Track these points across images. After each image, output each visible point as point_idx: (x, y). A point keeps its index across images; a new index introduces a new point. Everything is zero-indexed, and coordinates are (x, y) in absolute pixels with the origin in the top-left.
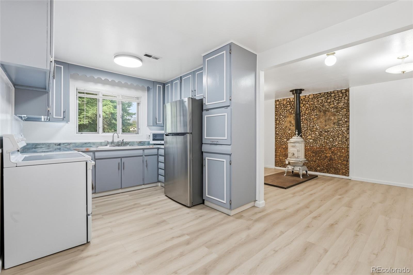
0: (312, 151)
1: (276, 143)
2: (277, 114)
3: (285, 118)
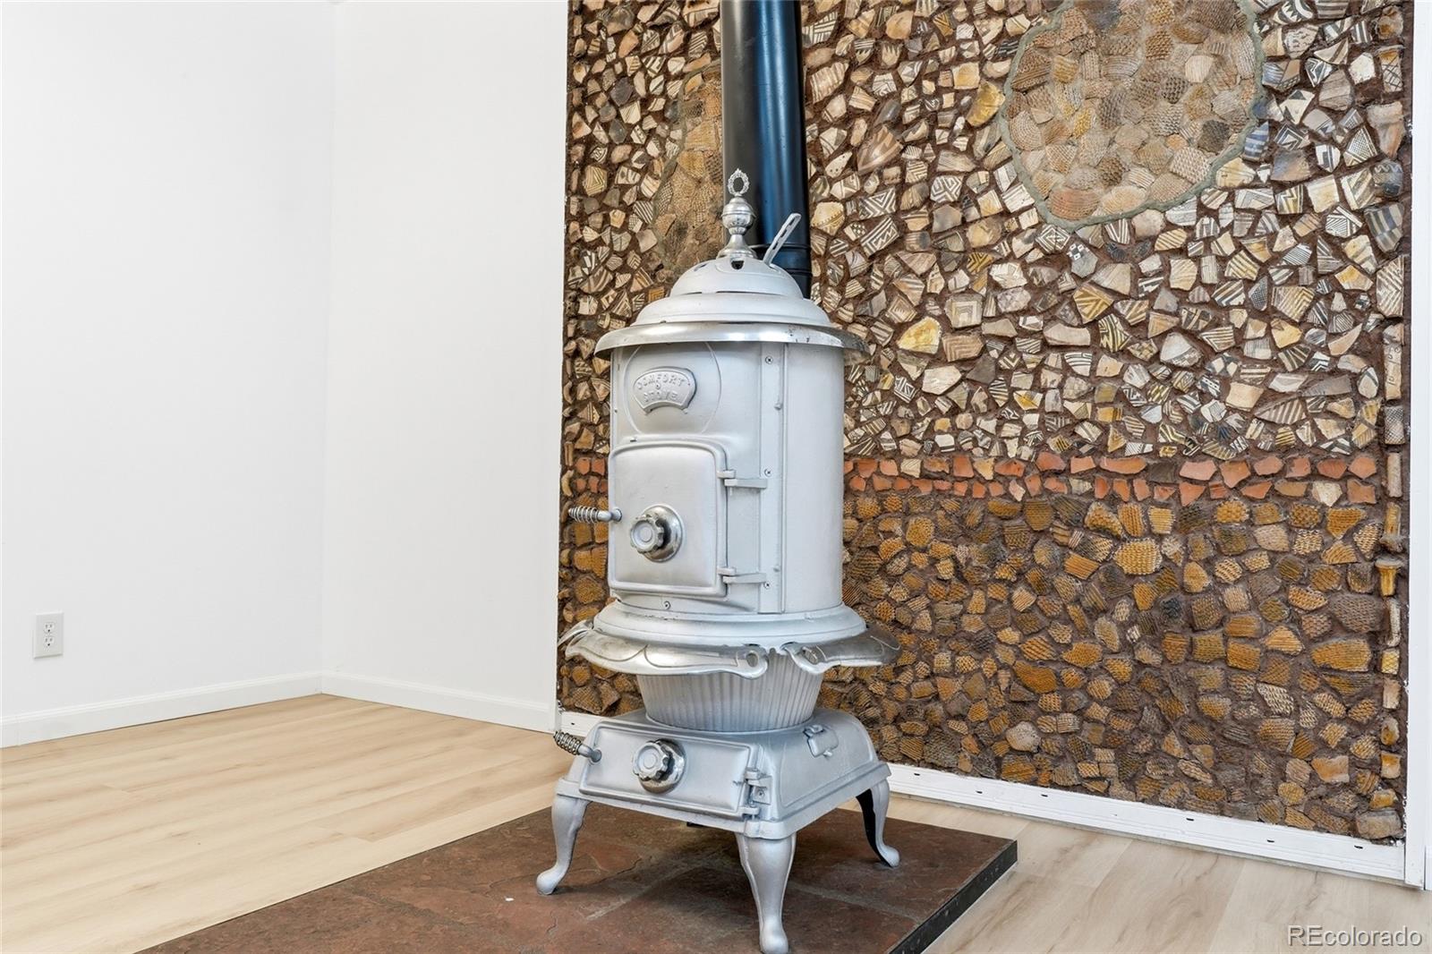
0: (950, 505)
1: (575, 427)
2: (593, 86)
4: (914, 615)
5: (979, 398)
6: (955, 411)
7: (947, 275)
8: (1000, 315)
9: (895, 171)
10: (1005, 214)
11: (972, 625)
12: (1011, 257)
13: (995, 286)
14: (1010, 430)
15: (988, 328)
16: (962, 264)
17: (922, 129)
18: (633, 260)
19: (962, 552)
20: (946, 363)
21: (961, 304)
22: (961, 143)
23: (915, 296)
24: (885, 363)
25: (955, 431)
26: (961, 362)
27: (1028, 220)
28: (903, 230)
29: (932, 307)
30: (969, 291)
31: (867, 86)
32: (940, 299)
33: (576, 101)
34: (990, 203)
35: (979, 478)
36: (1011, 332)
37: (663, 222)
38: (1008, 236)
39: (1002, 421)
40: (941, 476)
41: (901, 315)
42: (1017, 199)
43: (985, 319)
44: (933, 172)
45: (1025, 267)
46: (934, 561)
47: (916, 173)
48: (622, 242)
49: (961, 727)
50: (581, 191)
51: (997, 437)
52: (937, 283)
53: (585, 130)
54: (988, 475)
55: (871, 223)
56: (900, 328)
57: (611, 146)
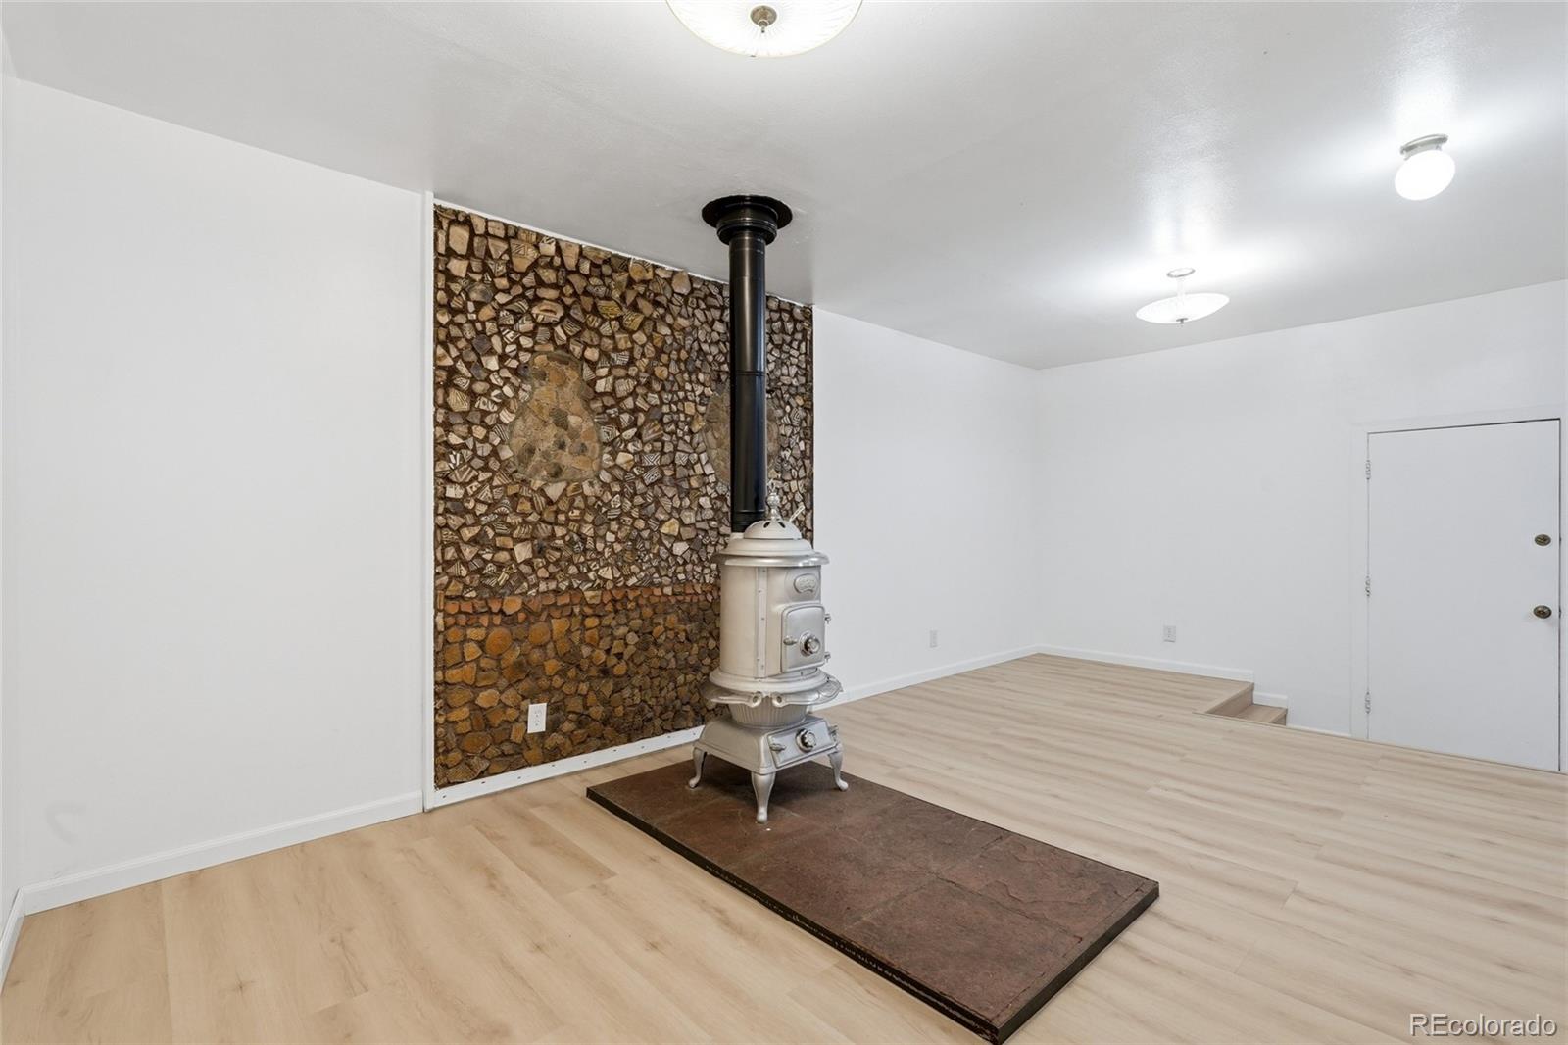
0: (684, 607)
1: (445, 579)
2: (454, 332)
3: (524, 378)
4: (668, 661)
5: (695, 557)
6: (685, 563)
7: (681, 499)
8: (703, 520)
9: (658, 445)
10: (704, 475)
11: (692, 660)
12: (706, 495)
13: (700, 506)
14: (706, 571)
15: (698, 525)
16: (687, 494)
17: (673, 427)
18: (494, 464)
19: (688, 627)
20: (682, 540)
21: (687, 513)
22: (687, 438)
23: (668, 507)
24: (655, 539)
25: (685, 572)
26: (689, 541)
27: (712, 479)
28: (663, 473)
29: (675, 514)
30: (690, 508)
31: (645, 397)
32: (679, 510)
33: (442, 337)
34: (698, 469)
35: (696, 594)
36: (707, 528)
37: (519, 442)
38: (705, 484)
39: (704, 567)
40: (680, 594)
41: (662, 517)
42: (709, 470)
43: (697, 521)
44: (676, 449)
45: (711, 499)
46: (677, 634)
47: (668, 448)
48: (484, 450)
49: (687, 708)
50: (446, 406)
51: (702, 574)
52: (677, 503)
53: (448, 362)
54: (699, 592)
55: (647, 468)
56: (662, 523)
57: (473, 380)
